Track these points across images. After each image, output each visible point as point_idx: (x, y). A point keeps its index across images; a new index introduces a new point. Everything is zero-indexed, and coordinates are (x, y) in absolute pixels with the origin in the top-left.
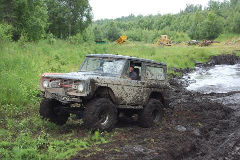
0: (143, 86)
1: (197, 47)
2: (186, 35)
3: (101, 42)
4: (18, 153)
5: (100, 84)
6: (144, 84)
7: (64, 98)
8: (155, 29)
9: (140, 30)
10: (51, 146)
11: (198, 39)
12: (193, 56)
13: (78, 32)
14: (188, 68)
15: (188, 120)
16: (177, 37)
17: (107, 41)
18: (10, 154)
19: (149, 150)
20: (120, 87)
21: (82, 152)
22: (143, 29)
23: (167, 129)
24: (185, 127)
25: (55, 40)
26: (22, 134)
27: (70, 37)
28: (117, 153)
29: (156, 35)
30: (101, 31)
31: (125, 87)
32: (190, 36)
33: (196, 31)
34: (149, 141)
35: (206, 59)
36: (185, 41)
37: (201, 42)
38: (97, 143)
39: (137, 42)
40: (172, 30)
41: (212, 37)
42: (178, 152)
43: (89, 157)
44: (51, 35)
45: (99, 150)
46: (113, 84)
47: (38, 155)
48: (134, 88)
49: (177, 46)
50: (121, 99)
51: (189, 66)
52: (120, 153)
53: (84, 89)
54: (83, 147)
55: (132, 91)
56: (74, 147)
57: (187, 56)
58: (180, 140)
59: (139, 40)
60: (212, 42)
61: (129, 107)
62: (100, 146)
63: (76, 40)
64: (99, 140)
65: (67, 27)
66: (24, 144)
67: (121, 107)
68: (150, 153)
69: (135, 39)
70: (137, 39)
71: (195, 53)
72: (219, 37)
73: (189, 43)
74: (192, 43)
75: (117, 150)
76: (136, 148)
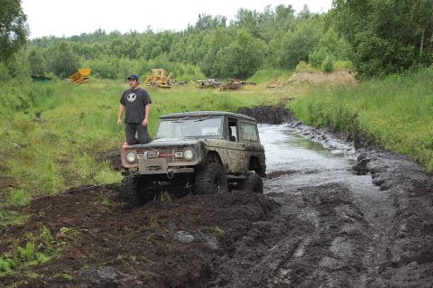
1: (216, 91)
2: (197, 69)
3: (43, 79)
8: (142, 58)
9: (115, 58)
11: (217, 77)
12: (210, 107)
15: (198, 222)
16: (182, 73)
17: (54, 77)
19: (126, 275)
21: (2, 279)
22: (120, 57)
23: (160, 238)
24: (192, 233)
28: (66, 281)
29: (144, 68)
30: (42, 58)
32: (204, 72)
33: (215, 64)
34: (127, 259)
36: (195, 81)
37: (223, 83)
38: (32, 263)
39: (109, 80)
40: (171, 60)
41: (244, 75)
42: (179, 278)
45: (35, 276)
49: (182, 89)
52: (73, 282)
54: (3, 271)
58: (183, 257)
59: (112, 78)
60: (243, 83)
62: (35, 269)
64: (35, 259)
68: (129, 281)
69: (105, 75)
70: (109, 75)
71: (212, 102)
72: (255, 75)
73: (203, 84)
74: (207, 84)
75: (66, 276)
76: (103, 273)
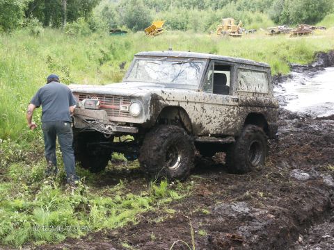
0: (237, 104)
1: (287, 37)
2: (265, 17)
3: (119, 32)
4: (43, 218)
5: (167, 102)
6: (238, 100)
7: (107, 127)
8: (210, 8)
9: (184, 9)
10: (95, 206)
11: (287, 23)
12: (286, 52)
13: (80, 15)
14: (280, 75)
15: (308, 161)
16: (250, 21)
17: (128, 30)
18: (29, 220)
19: (257, 210)
20: (198, 106)
21: (145, 215)
22: (189, 8)
23: (278, 176)
24: (306, 171)
25: (41, 29)
26: (47, 187)
27: (66, 24)
28: (205, 215)
29: (212, 18)
30: (115, 12)
31: (206, 106)
32: (273, 19)
33: (284, 10)
34: (255, 195)
35: (307, 58)
36: (265, 28)
37: (293, 29)
38: (167, 200)
39: (179, 31)
40: (239, 9)
41: (313, 20)
42: (305, 212)
43: (161, 222)
44: (36, 20)
45: (173, 211)
46: (188, 102)
47: (76, 221)
48: (221, 107)
49: (253, 37)
50: (201, 126)
51: (280, 71)
52: (212, 216)
53: (141, 111)
54: (143, 207)
55: (219, 113)
56: (129, 207)
57: (275, 53)
58: (306, 193)
59: (182, 29)
60: (313, 28)
61: (213, 140)
62: (171, 205)
63: (77, 28)
64: (169, 196)
65: (61, 6)
66: (50, 205)
67: (200, 139)
68: (261, 216)
69: (176, 26)
70: (179, 26)
71: (288, 48)
72: (325, 19)
73: (273, 31)
74: (276, 31)
75: (205, 211)
76: (237, 207)
